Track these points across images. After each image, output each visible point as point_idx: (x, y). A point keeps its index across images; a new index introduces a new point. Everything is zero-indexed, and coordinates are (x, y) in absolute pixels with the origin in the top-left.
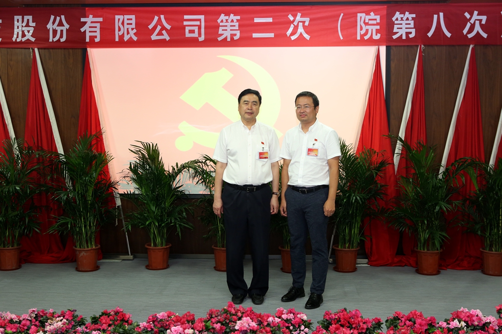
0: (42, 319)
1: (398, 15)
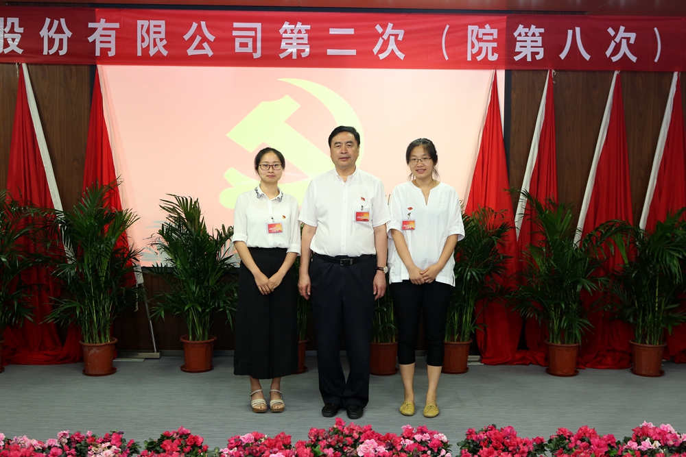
0: (78, 445)
1: (521, 29)
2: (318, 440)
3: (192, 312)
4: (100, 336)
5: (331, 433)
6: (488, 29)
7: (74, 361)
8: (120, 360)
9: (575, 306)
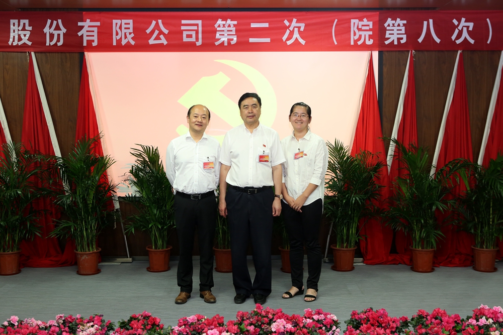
0: (70, 324)
1: (389, 21)
2: (243, 320)
3: (154, 228)
4: (88, 247)
5: (252, 315)
6: (365, 21)
7: (71, 265)
8: (103, 264)
9: (431, 222)
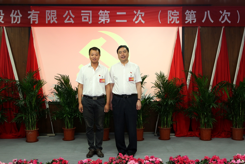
1: (187, 11)
2: (112, 161)
3: (67, 118)
4: (32, 127)
5: (117, 159)
6: (175, 12)
7: (23, 137)
8: (40, 137)
9: (210, 114)
